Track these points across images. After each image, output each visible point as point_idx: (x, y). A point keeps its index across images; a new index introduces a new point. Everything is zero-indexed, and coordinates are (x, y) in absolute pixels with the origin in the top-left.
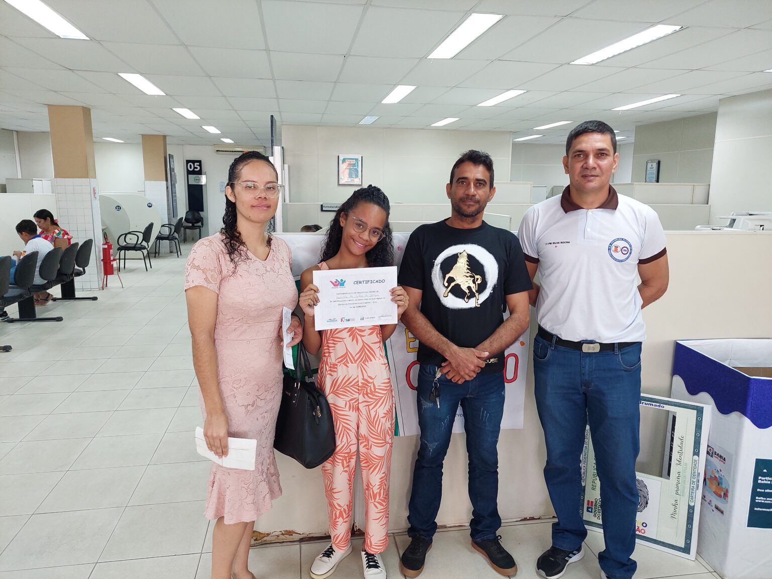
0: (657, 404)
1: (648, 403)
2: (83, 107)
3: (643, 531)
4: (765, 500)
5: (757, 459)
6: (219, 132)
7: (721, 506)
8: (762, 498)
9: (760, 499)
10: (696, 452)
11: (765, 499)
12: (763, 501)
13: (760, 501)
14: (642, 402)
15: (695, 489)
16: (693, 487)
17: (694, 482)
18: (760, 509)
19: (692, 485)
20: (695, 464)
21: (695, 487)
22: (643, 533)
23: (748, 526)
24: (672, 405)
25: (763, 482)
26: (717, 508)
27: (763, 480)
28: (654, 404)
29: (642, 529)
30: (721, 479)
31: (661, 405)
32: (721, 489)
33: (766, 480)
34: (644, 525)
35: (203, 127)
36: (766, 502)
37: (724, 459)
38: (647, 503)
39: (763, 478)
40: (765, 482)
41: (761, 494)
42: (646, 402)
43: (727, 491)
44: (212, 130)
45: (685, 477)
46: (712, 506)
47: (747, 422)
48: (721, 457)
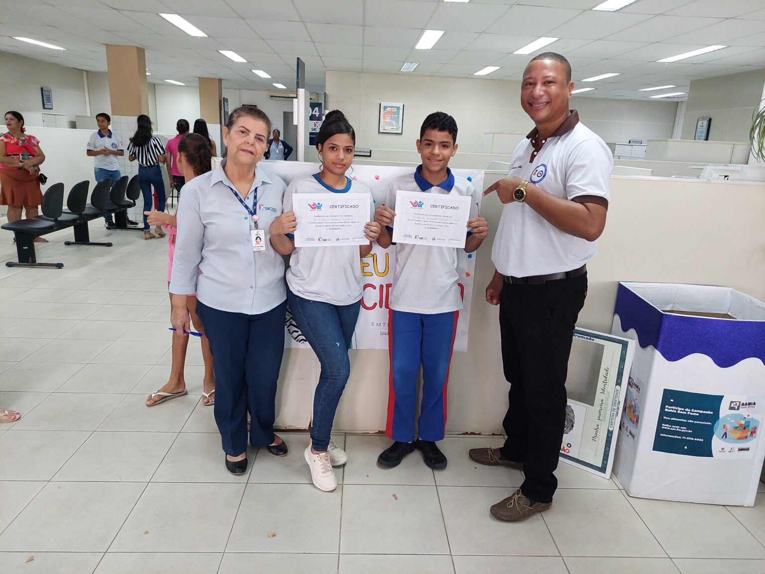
0: (588, 337)
1: (581, 335)
2: (137, 47)
3: (567, 451)
4: (670, 428)
5: (665, 390)
6: (270, 77)
7: (633, 432)
8: (668, 426)
9: (665, 426)
10: (619, 383)
11: (670, 426)
12: (668, 428)
13: (666, 428)
14: (576, 334)
15: (615, 416)
16: (613, 414)
17: (614, 409)
18: (666, 436)
19: (612, 412)
20: (617, 393)
21: (615, 414)
22: (568, 453)
23: (653, 450)
24: (601, 339)
25: (669, 411)
26: (631, 433)
27: (670, 409)
28: (585, 337)
29: (567, 449)
30: (635, 407)
31: (592, 338)
32: (635, 416)
33: (672, 409)
34: (569, 445)
35: (253, 71)
36: (671, 429)
37: (639, 390)
38: (573, 426)
39: (670, 407)
40: (671, 411)
41: (667, 422)
42: (579, 335)
43: (638, 418)
44: (262, 74)
45: (607, 404)
46: (628, 431)
47: (658, 354)
48: (637, 387)
